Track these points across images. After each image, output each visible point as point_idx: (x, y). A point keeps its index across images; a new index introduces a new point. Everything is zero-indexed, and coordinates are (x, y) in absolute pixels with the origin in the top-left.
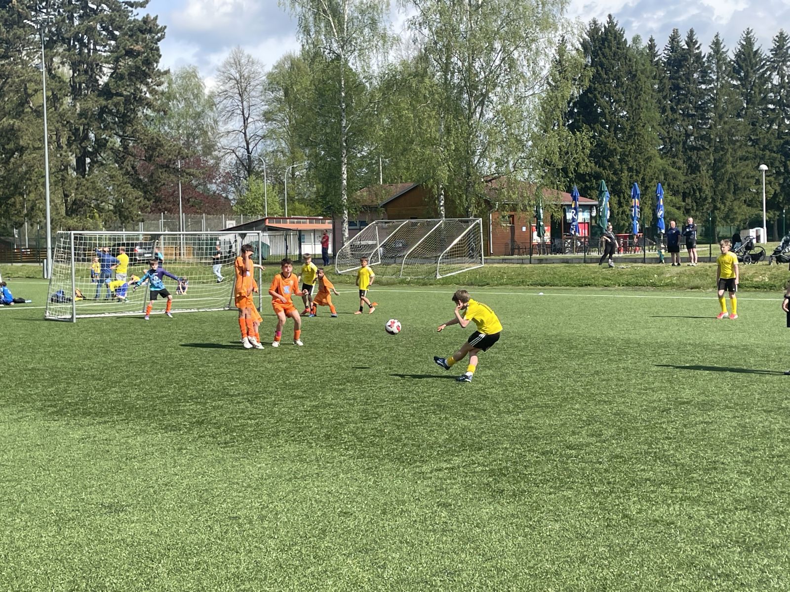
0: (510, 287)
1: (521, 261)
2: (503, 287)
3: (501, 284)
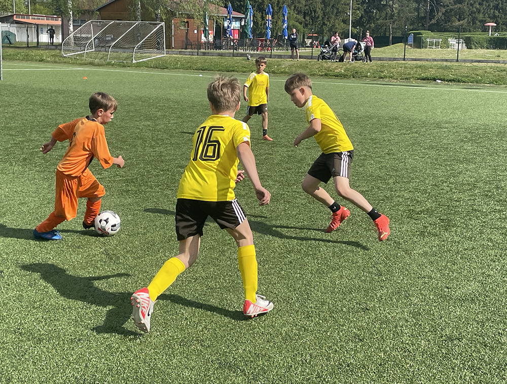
0: (181, 70)
1: (191, 53)
2: (177, 70)
3: (176, 68)
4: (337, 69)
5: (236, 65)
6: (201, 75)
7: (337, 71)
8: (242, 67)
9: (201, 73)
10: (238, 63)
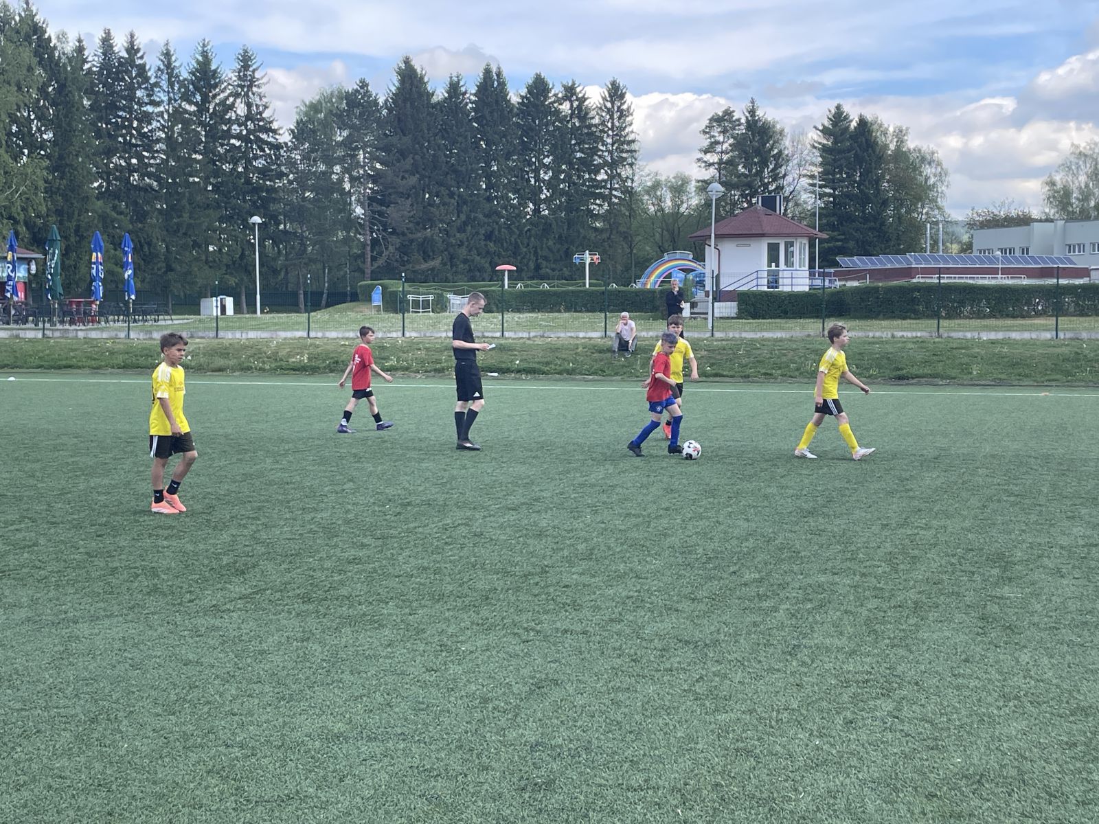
4: (293, 357)
5: (72, 354)
6: (12, 379)
7: (294, 360)
8: (88, 358)
9: (11, 374)
10: (76, 350)
